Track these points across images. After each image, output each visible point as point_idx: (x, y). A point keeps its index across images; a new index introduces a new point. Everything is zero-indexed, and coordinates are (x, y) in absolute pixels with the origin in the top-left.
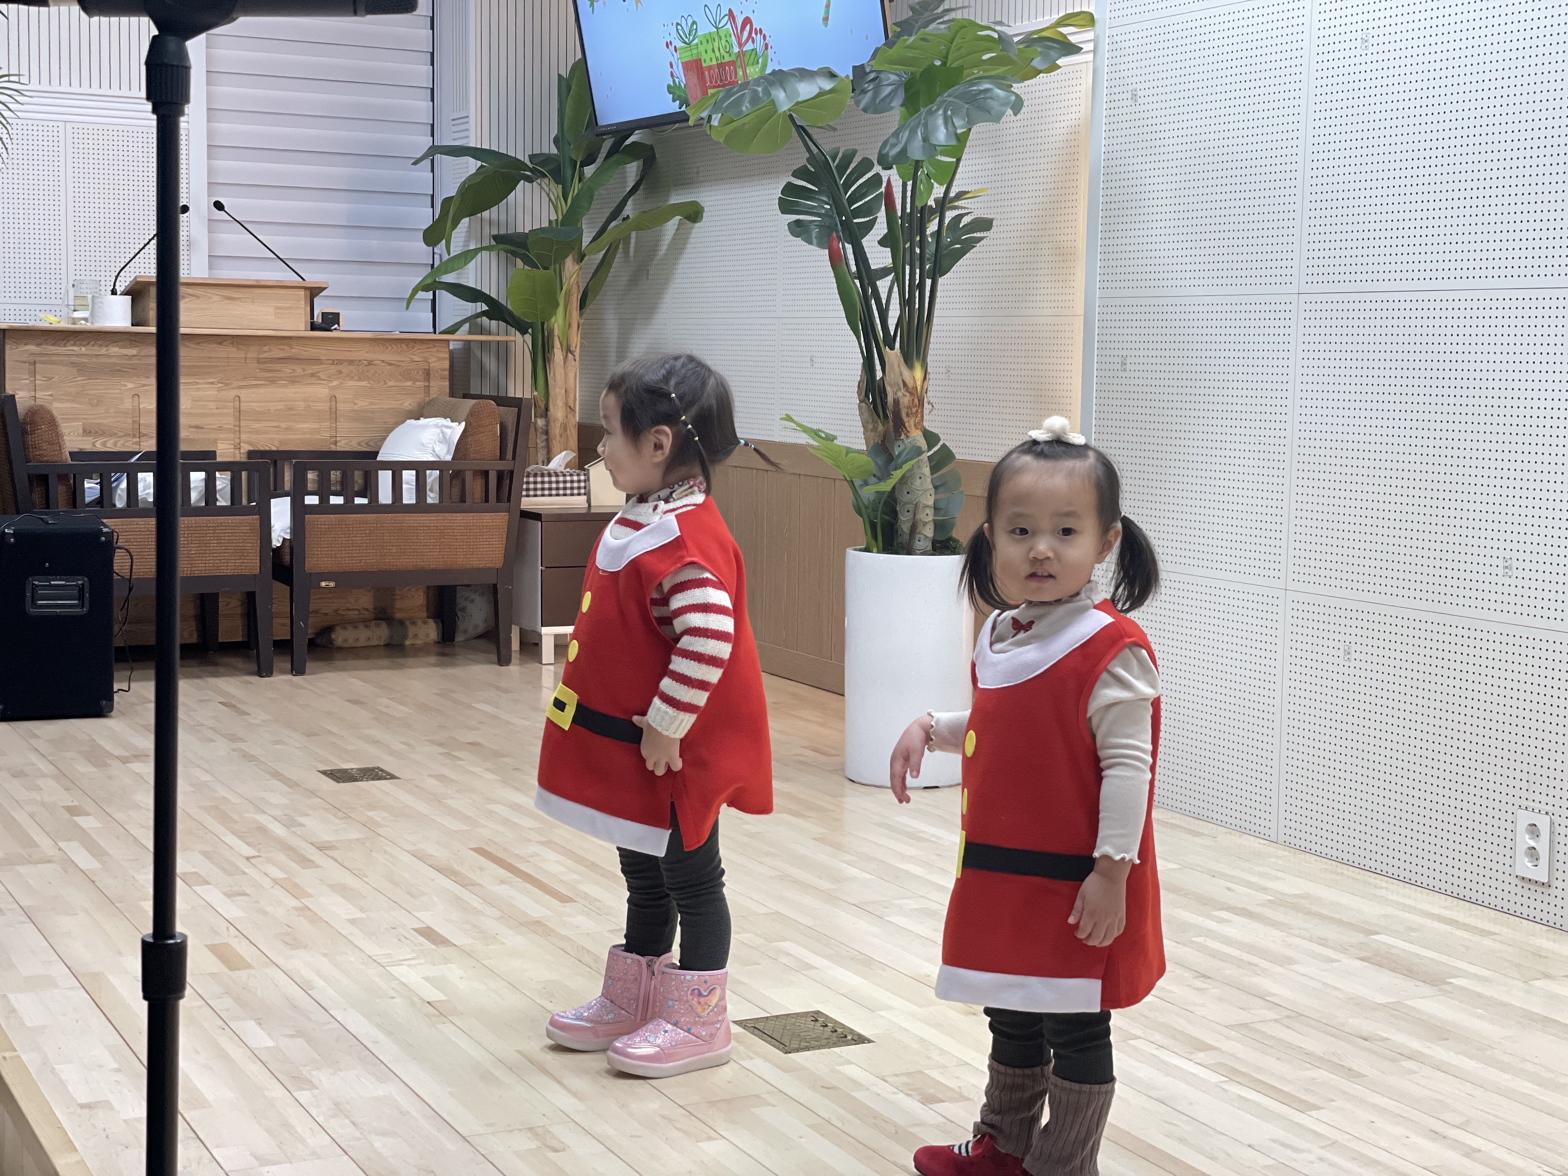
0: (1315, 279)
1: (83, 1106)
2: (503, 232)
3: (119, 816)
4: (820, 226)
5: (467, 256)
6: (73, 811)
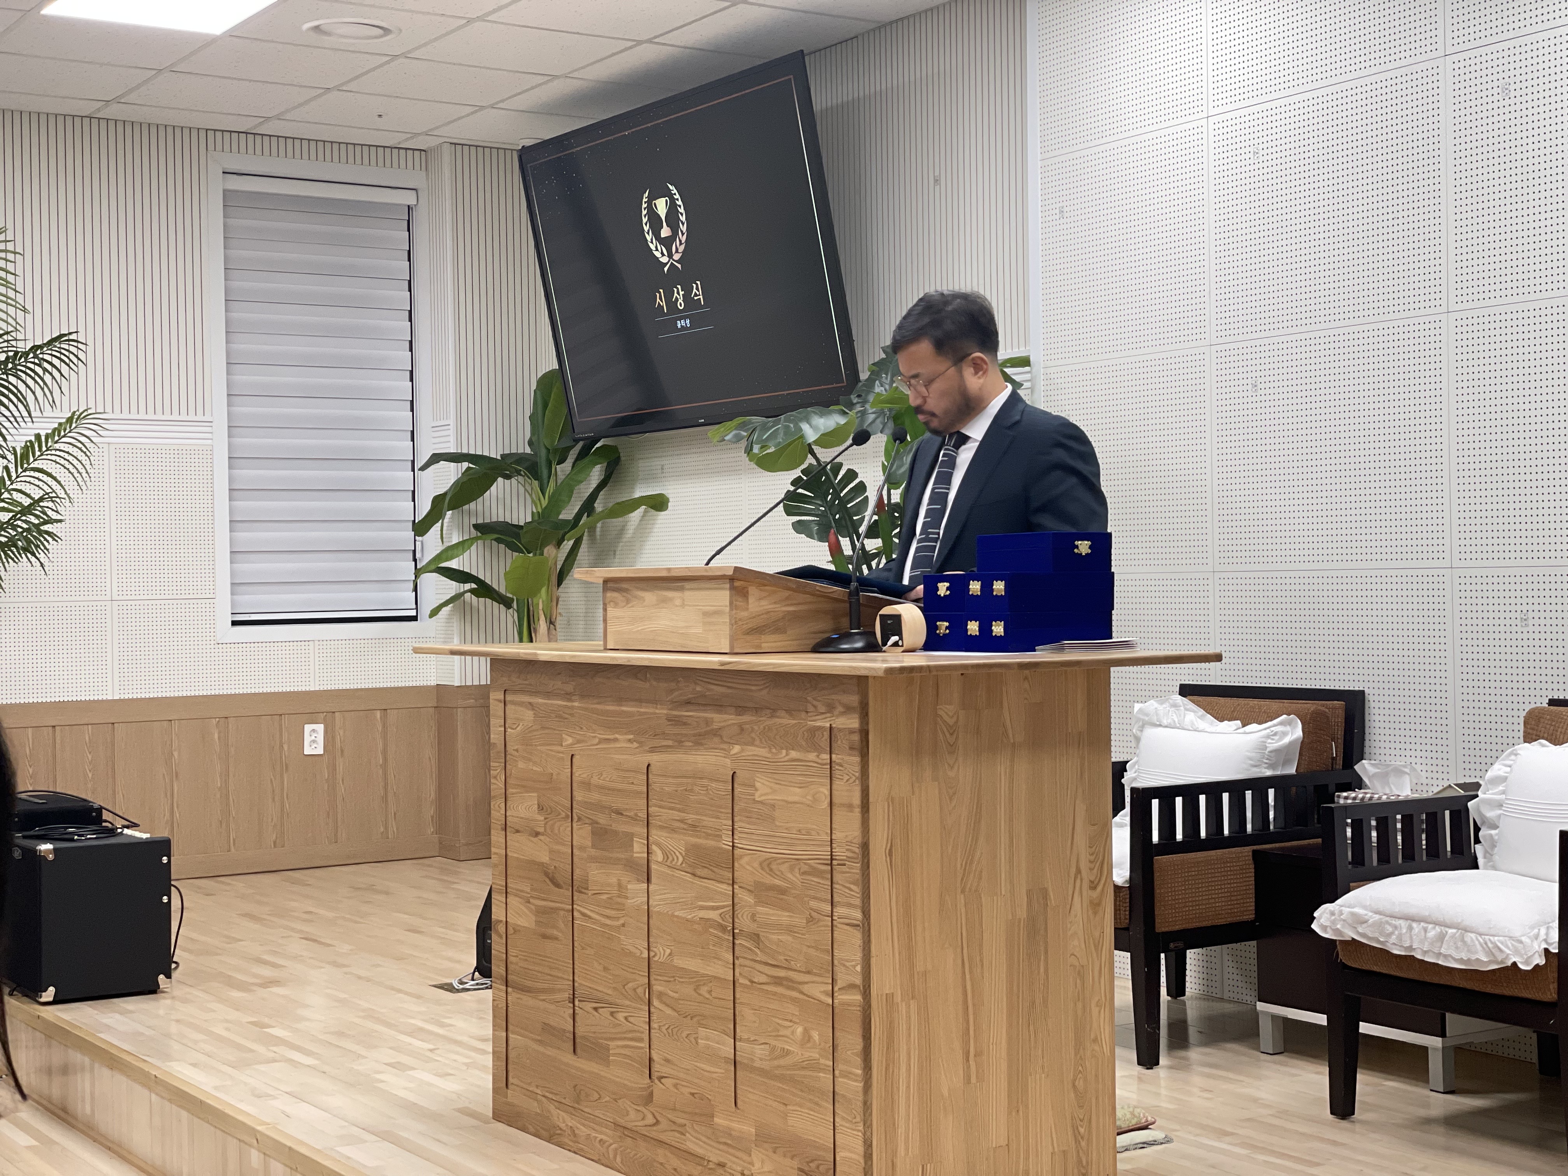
0: (1226, 560)
2: (480, 521)
4: (818, 523)
5: (458, 547)
6: (257, 1025)
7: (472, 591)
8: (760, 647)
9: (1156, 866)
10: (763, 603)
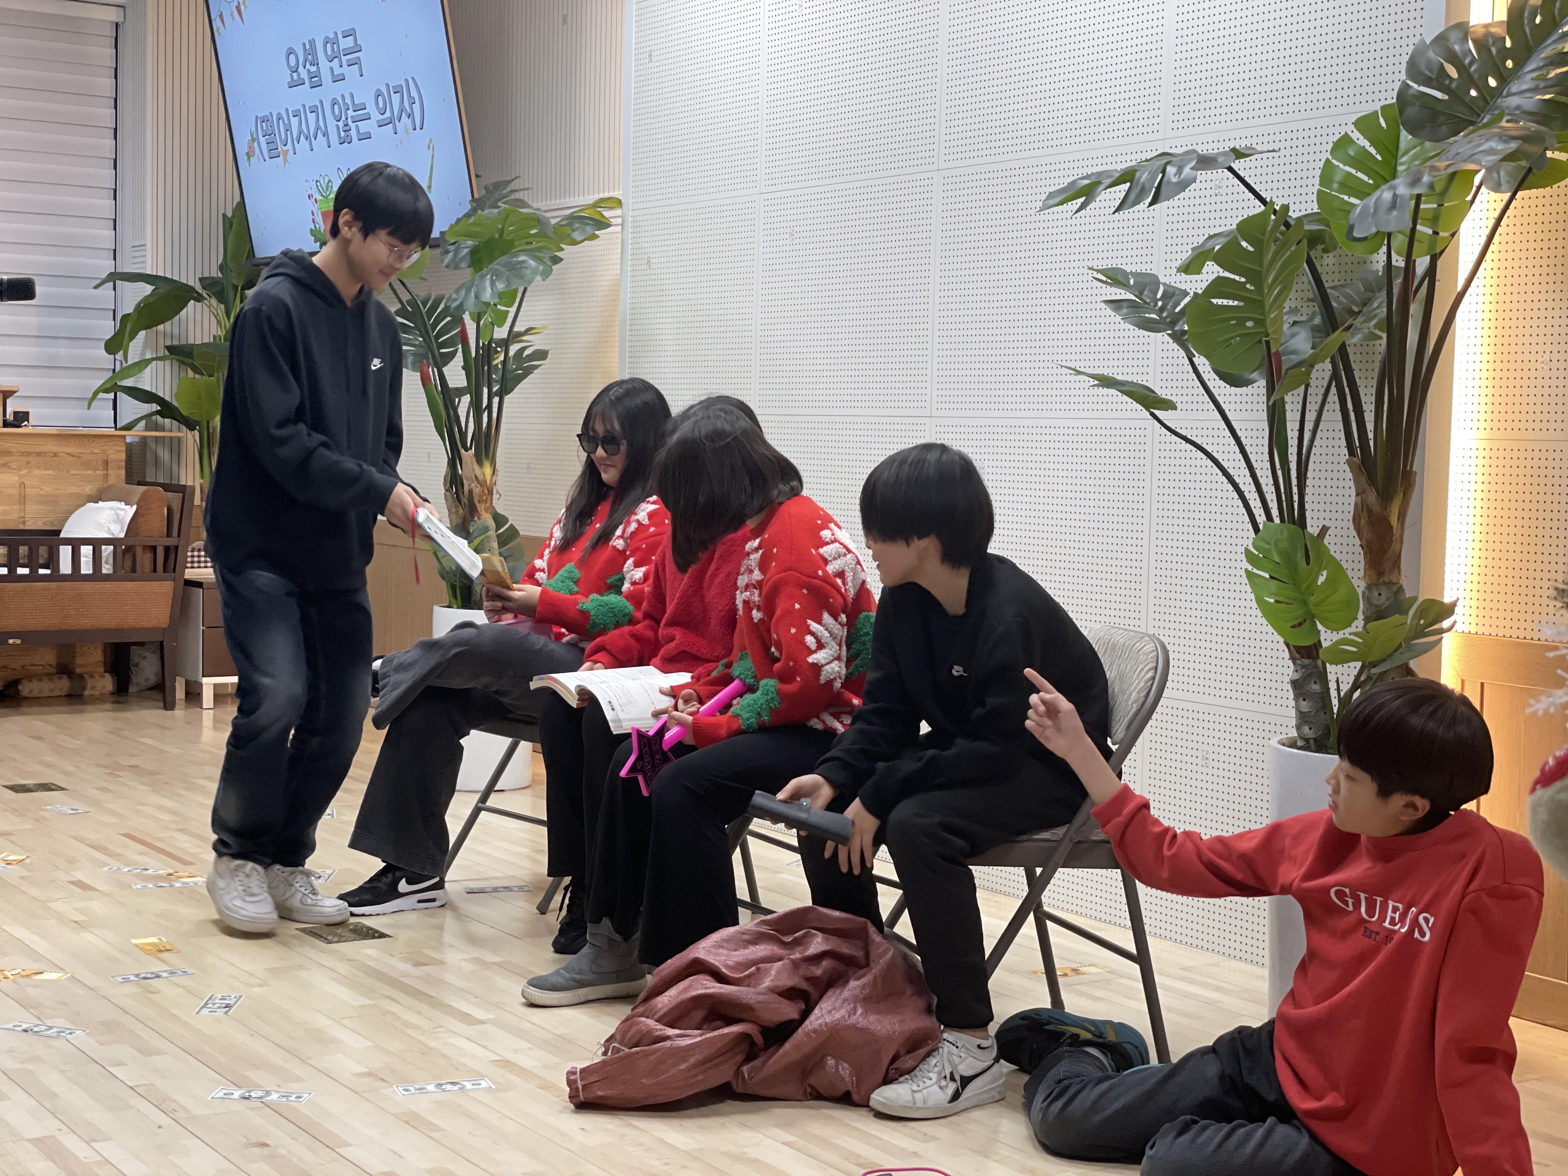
0: (765, 404)
2: (176, 343)
4: (414, 354)
5: (142, 364)
7: (157, 413)
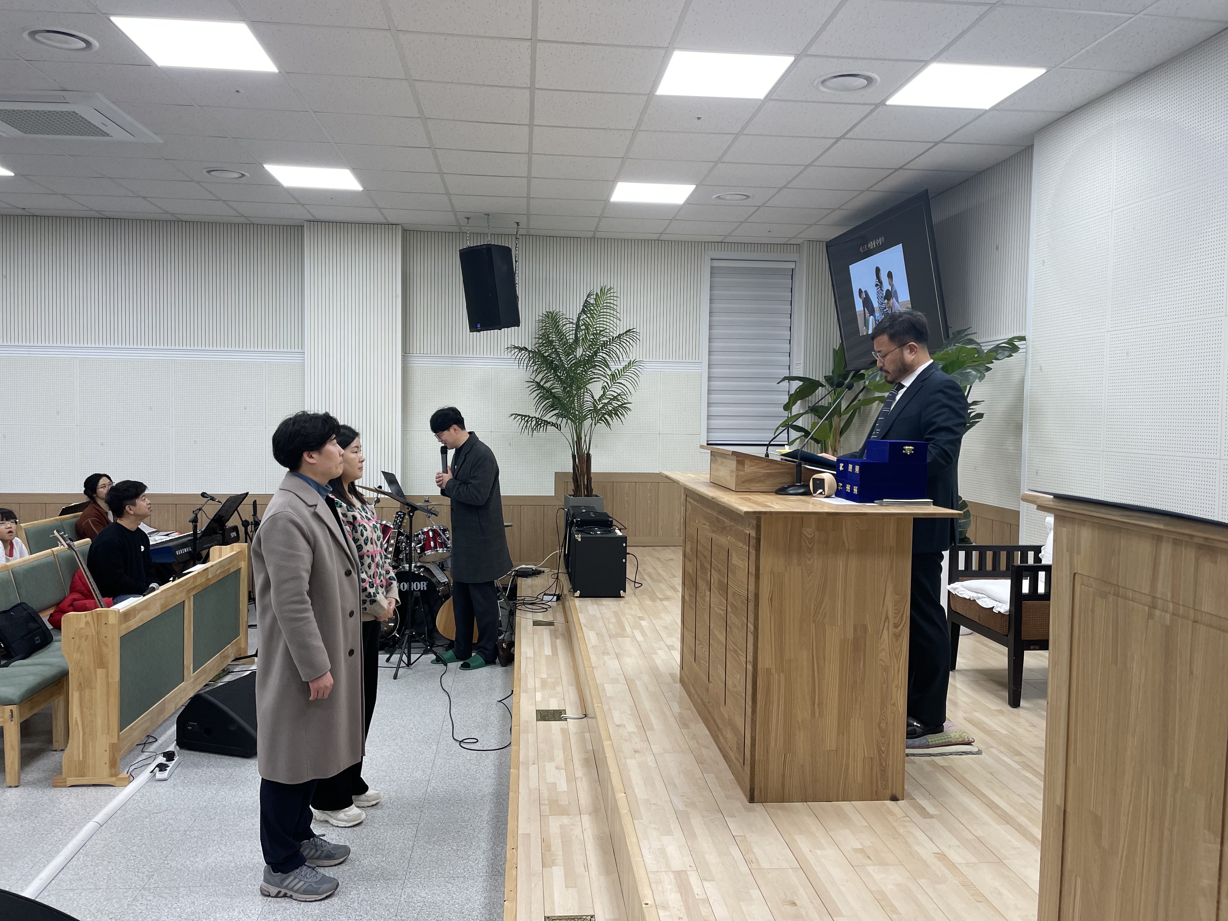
1: (617, 725)
2: (813, 406)
3: (654, 621)
5: (799, 416)
6: (641, 618)
8: (751, 489)
9: (1023, 606)
10: (752, 468)
